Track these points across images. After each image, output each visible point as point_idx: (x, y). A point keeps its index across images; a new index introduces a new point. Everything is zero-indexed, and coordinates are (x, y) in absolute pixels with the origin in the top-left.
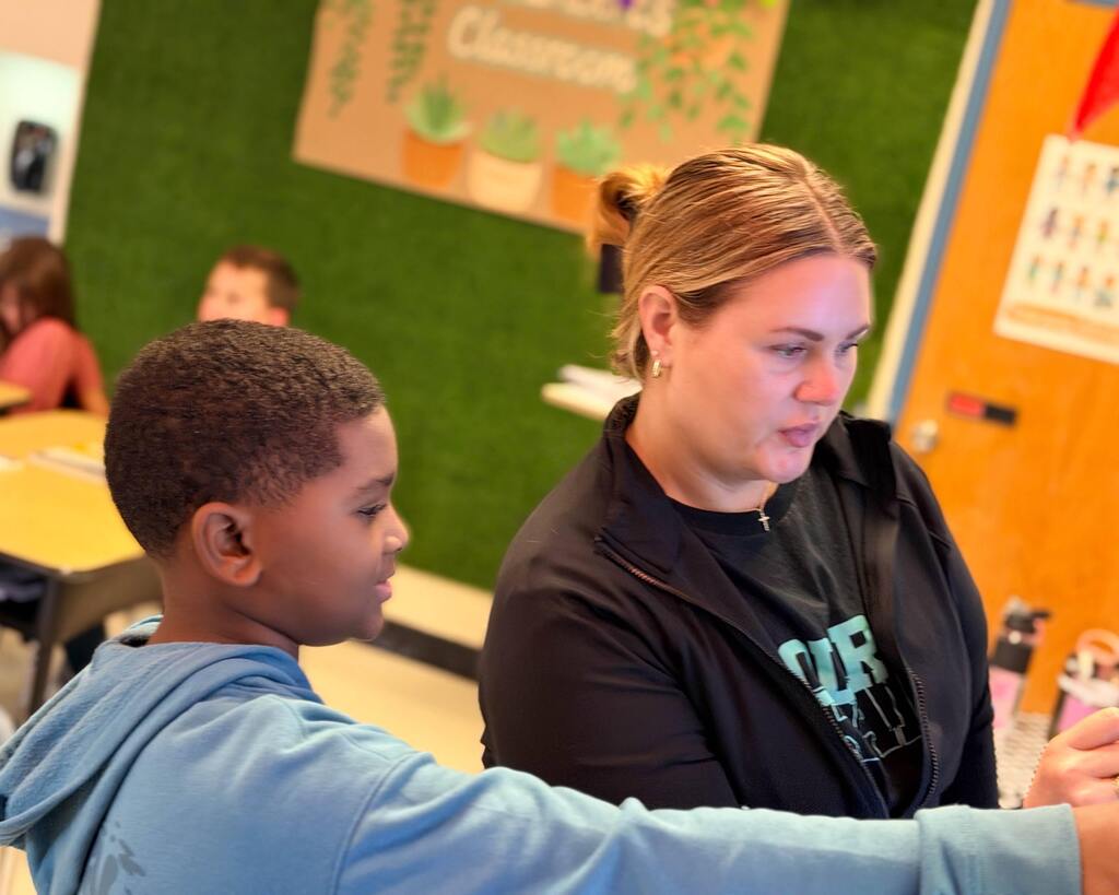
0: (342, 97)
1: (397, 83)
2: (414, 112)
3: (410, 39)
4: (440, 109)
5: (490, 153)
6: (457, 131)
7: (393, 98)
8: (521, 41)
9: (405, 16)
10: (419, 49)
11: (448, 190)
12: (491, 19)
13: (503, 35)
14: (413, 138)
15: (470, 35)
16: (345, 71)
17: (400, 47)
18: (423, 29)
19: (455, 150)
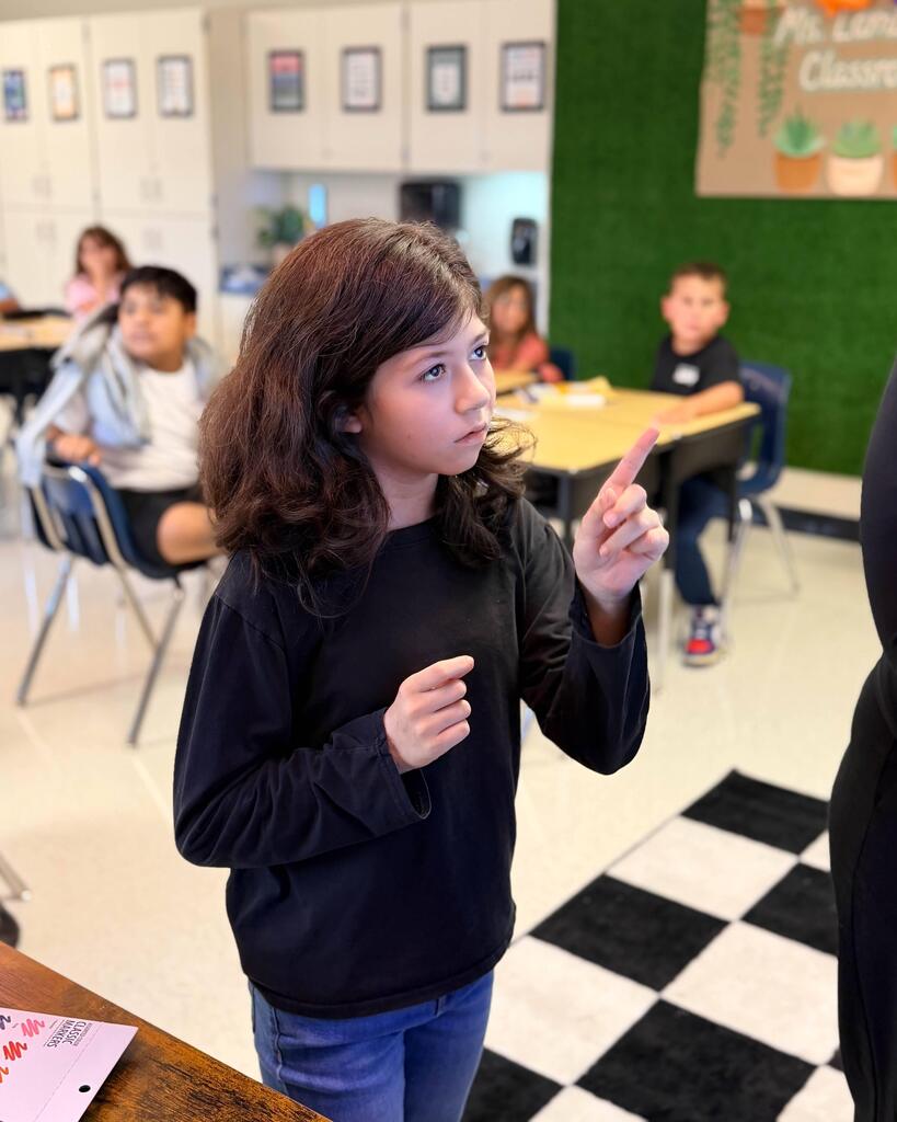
0: (725, 141)
1: (765, 121)
2: (780, 139)
3: (771, 87)
4: (800, 132)
5: (841, 156)
6: (815, 145)
7: (763, 133)
8: (854, 68)
9: (765, 72)
10: (779, 92)
11: (813, 190)
12: (830, 56)
13: (841, 67)
14: (782, 158)
15: (815, 72)
16: (726, 122)
17: (765, 95)
18: (780, 77)
19: (816, 158)
